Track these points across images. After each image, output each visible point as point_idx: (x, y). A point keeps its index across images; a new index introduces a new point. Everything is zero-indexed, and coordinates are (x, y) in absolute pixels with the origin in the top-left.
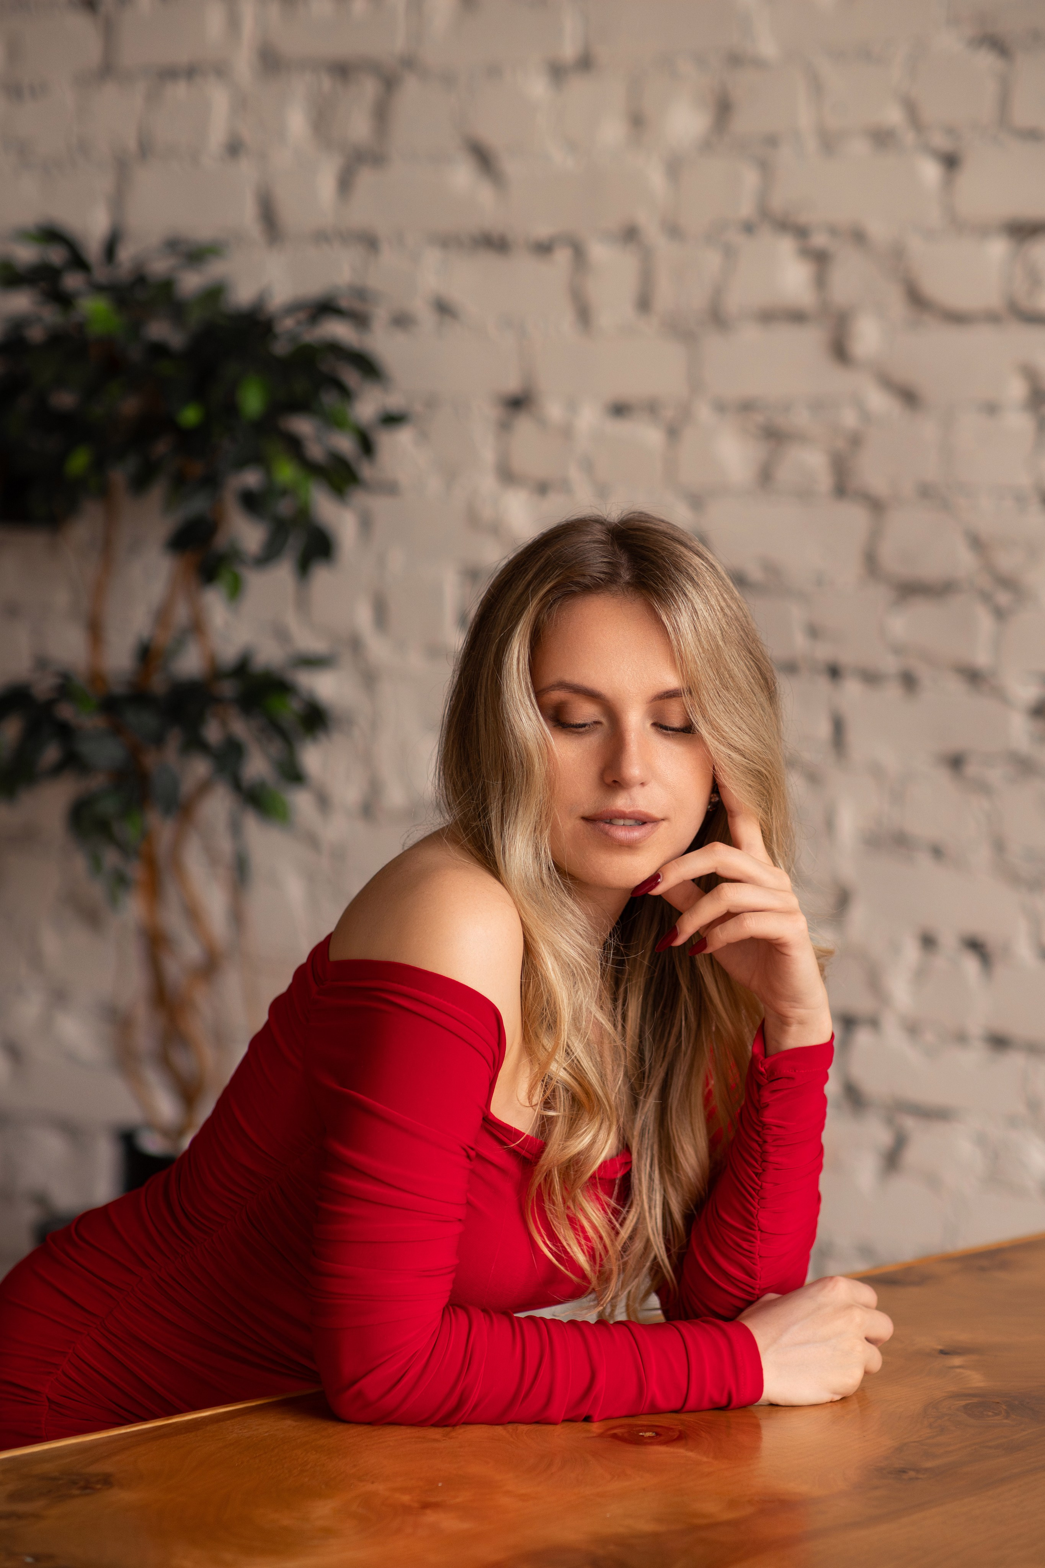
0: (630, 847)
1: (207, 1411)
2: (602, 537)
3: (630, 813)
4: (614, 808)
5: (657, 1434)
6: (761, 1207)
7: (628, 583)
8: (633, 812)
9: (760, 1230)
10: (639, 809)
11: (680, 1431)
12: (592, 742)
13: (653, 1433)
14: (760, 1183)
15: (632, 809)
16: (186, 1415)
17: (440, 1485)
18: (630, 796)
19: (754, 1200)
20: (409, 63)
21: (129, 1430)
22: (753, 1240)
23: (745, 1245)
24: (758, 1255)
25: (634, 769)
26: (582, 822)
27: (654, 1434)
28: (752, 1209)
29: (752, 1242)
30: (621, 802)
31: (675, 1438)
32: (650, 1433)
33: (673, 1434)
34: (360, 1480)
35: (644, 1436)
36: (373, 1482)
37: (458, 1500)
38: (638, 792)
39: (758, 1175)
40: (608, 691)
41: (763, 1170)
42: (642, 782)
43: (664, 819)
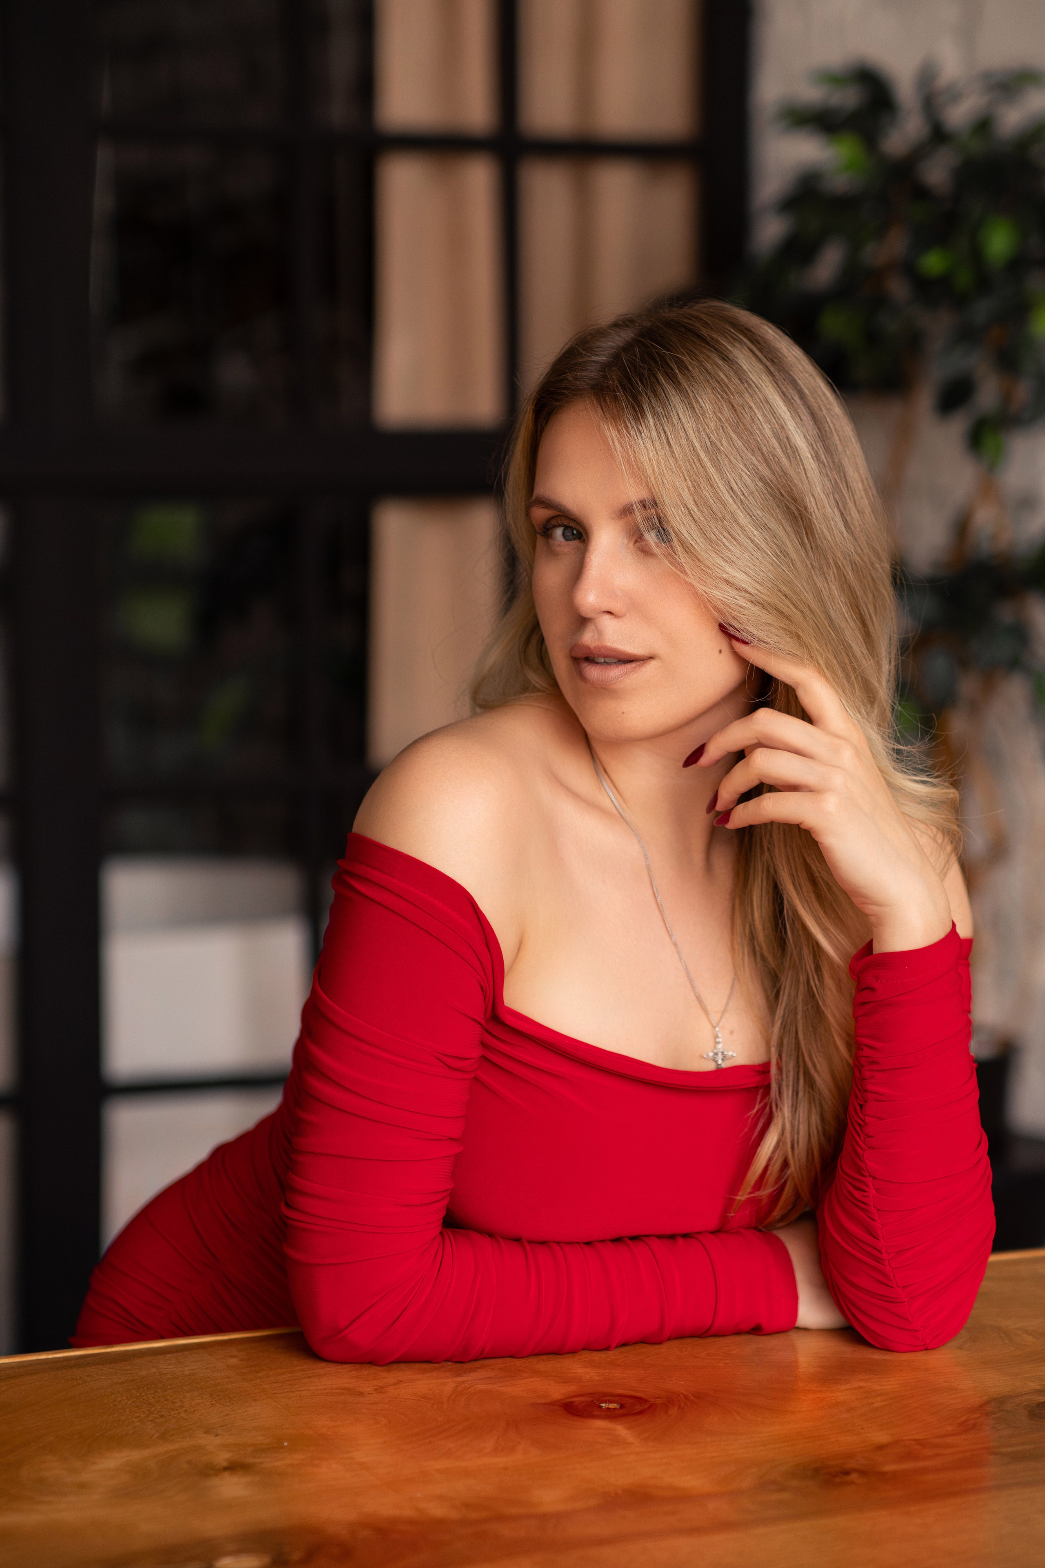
5: (622, 1406)
6: (868, 1148)
8: (598, 648)
9: (870, 1176)
10: (606, 643)
11: (652, 1405)
13: (618, 1405)
14: (862, 1116)
15: (597, 644)
17: (285, 1444)
18: (596, 627)
19: (861, 1140)
22: (865, 1188)
23: (857, 1194)
24: (875, 1207)
25: (588, 595)
26: (572, 661)
28: (859, 1150)
29: (865, 1191)
31: (633, 1412)
32: (615, 1405)
33: (638, 1408)
34: (207, 1432)
35: (603, 1408)
36: (217, 1435)
37: (278, 1464)
38: (607, 622)
39: (861, 1106)
40: (573, 505)
41: (866, 1102)
42: (610, 613)
43: (651, 658)
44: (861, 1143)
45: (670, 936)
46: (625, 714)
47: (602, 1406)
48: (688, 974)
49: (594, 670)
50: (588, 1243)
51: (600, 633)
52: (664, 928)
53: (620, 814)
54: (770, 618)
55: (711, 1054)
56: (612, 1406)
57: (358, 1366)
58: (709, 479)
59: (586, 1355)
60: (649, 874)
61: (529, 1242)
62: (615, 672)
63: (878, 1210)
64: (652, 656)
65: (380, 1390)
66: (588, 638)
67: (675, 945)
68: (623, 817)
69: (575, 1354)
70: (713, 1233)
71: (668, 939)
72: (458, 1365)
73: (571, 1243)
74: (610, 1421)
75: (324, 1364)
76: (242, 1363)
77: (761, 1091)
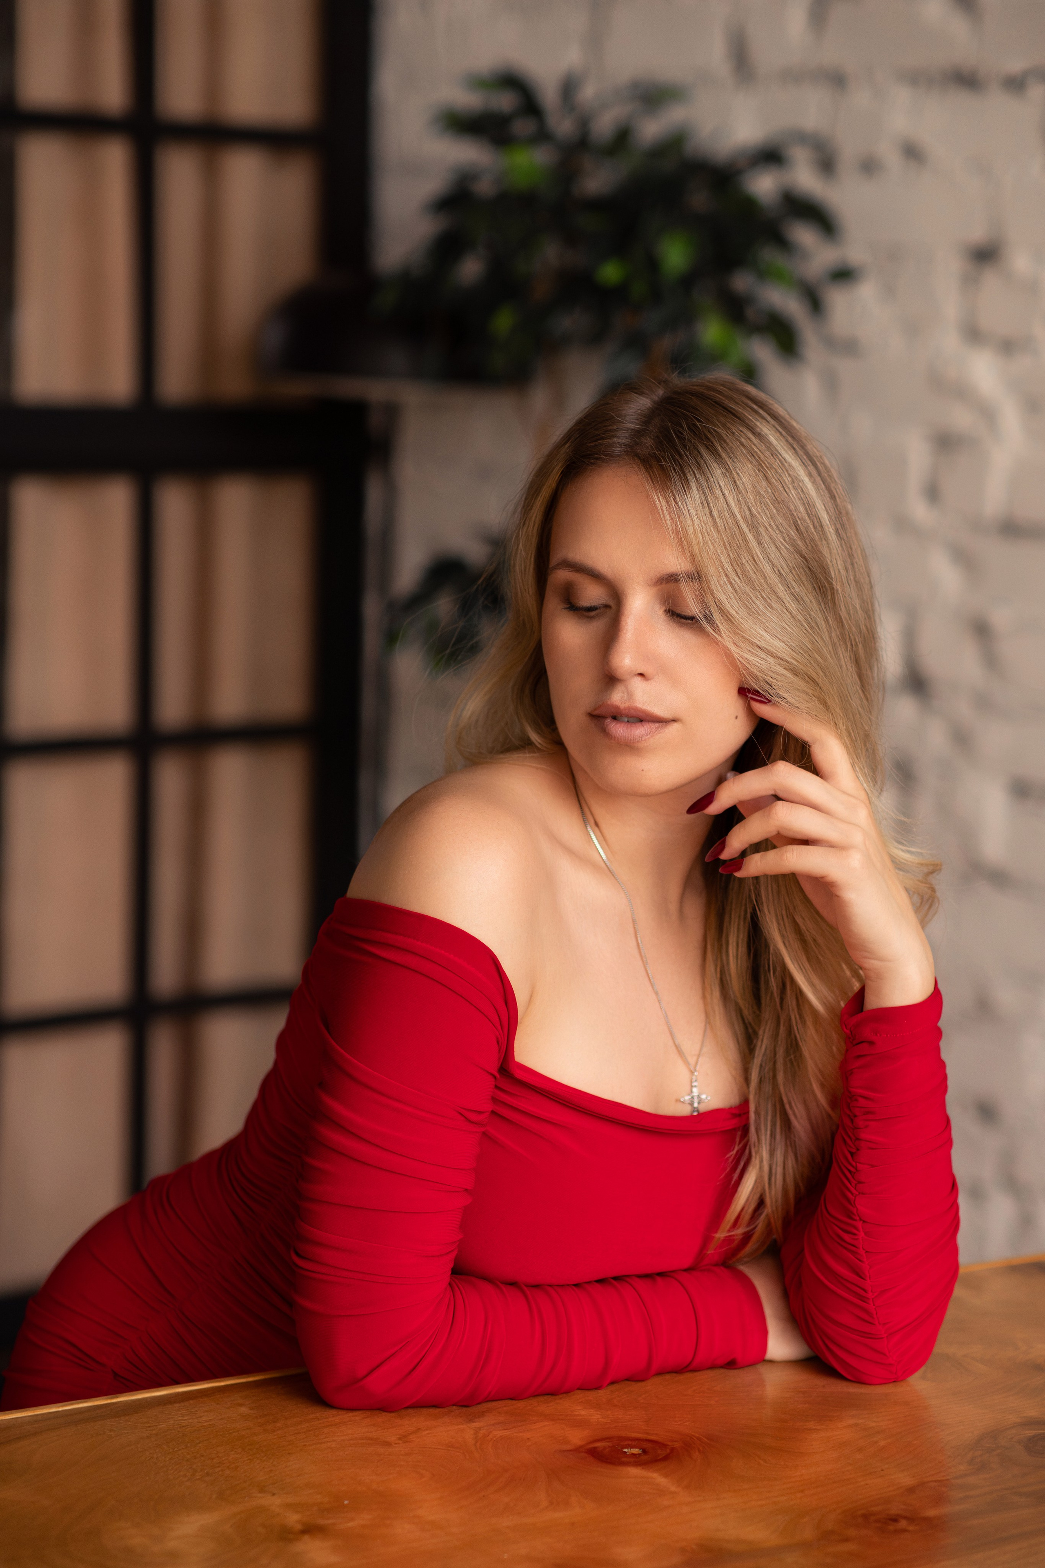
0: (631, 747)
1: (161, 1391)
3: (625, 709)
5: (645, 1451)
6: (859, 1193)
8: (629, 708)
9: (861, 1219)
10: (635, 704)
11: (672, 1450)
12: (599, 627)
13: (640, 1449)
14: (854, 1164)
15: (627, 705)
16: (136, 1394)
17: (346, 1502)
18: (627, 689)
19: (851, 1184)
21: (60, 1409)
22: (855, 1231)
23: (846, 1237)
24: (863, 1249)
26: (588, 718)
27: (640, 1451)
28: (849, 1195)
29: (854, 1234)
30: (618, 696)
31: (659, 1458)
32: (637, 1450)
33: (662, 1453)
34: (262, 1491)
35: (628, 1453)
36: (274, 1494)
37: (351, 1524)
38: (637, 685)
39: (852, 1154)
40: (607, 570)
41: (858, 1150)
42: (641, 675)
43: (674, 720)
44: (852, 1189)
45: (652, 985)
46: (644, 771)
47: (626, 1452)
48: (667, 1023)
49: (620, 727)
50: (576, 1285)
51: (630, 694)
52: (647, 978)
53: (608, 867)
54: (802, 684)
55: (687, 1098)
56: (635, 1451)
57: (368, 1413)
58: (749, 550)
59: (579, 1395)
60: (634, 926)
61: (527, 1286)
62: (639, 731)
63: (867, 1252)
64: (675, 719)
65: (404, 1438)
66: (617, 698)
67: (656, 993)
68: (610, 871)
69: (569, 1394)
70: (685, 1270)
71: (650, 989)
72: (464, 1409)
73: (563, 1286)
74: (643, 1468)
75: (334, 1412)
76: (252, 1412)
77: (739, 1133)
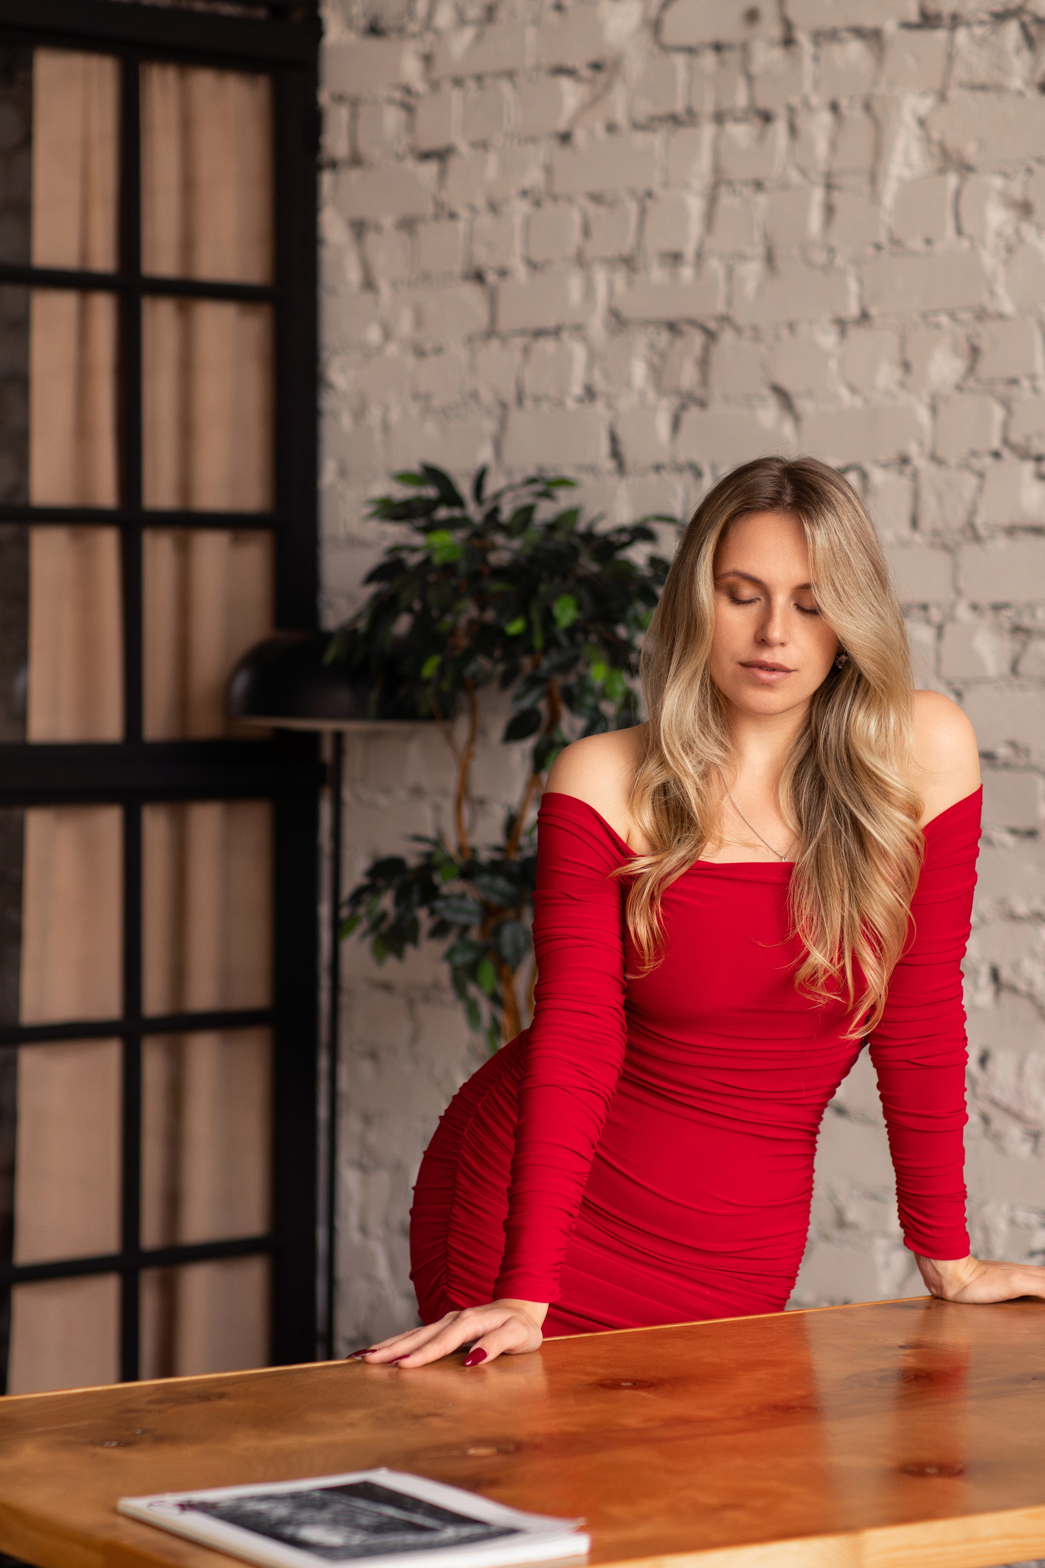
0: (769, 686)
2: (776, 473)
4: (761, 659)
7: (789, 504)
10: (777, 661)
12: (753, 610)
15: (772, 661)
18: (773, 651)
20: (725, 320)
25: (776, 633)
26: (739, 667)
30: (766, 656)
42: (782, 643)
43: (796, 671)
49: (764, 674)
